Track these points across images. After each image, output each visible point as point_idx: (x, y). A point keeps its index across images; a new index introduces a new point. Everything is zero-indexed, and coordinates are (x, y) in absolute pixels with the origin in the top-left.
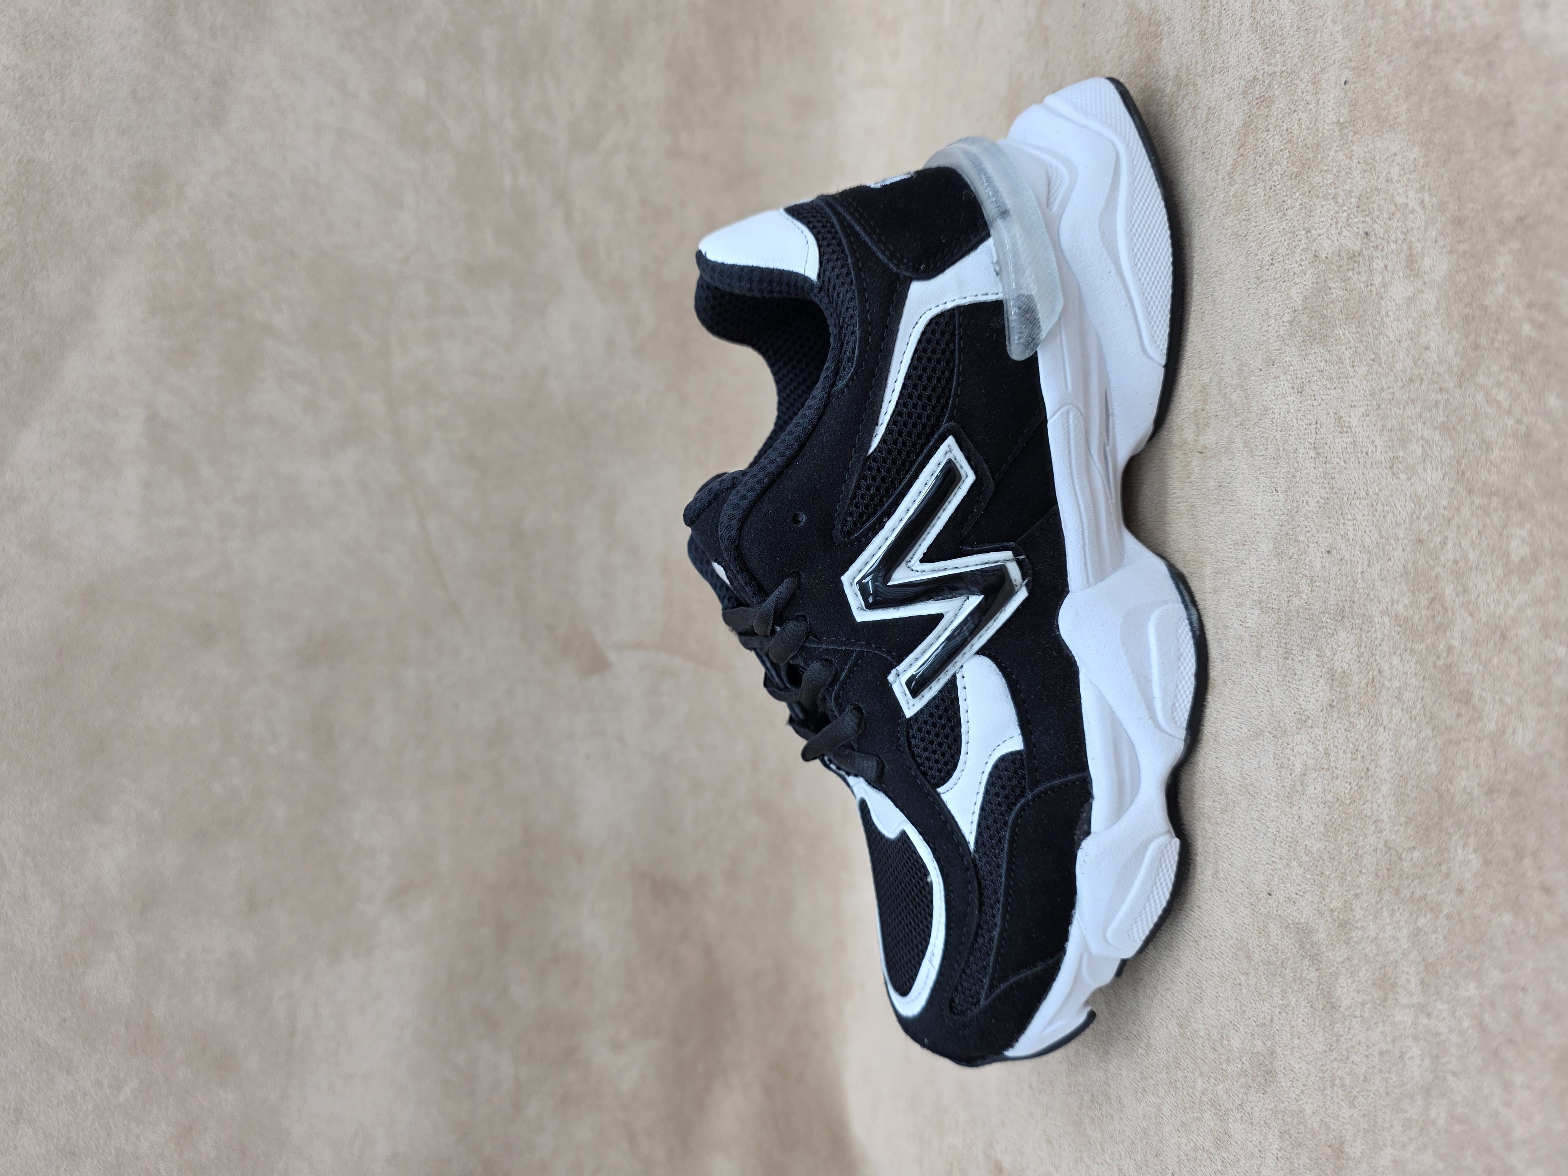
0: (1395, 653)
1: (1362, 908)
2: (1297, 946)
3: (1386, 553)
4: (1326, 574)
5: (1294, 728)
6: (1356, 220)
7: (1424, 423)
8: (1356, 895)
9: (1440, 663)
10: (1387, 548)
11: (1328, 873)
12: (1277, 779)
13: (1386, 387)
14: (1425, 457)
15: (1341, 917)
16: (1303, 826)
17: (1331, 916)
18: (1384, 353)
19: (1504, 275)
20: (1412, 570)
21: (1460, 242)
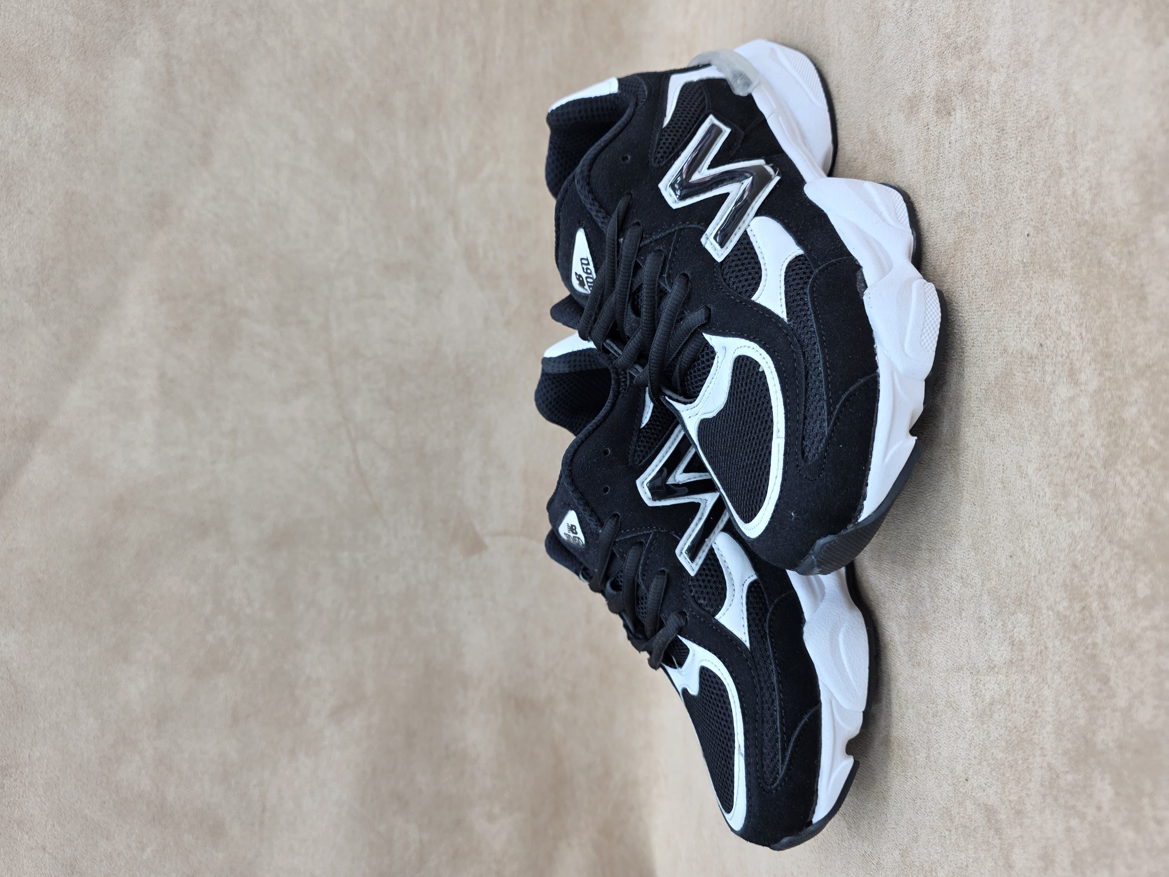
0: (1057, 638)
1: (1031, 804)
2: (985, 819)
3: (1051, 568)
4: (1009, 571)
5: (985, 671)
6: (1034, 333)
7: (1079, 486)
8: (1027, 795)
9: (1088, 651)
10: (1052, 564)
11: (1008, 775)
12: (973, 703)
13: (1053, 454)
14: (1079, 510)
15: (1017, 807)
16: (991, 739)
17: (1010, 805)
18: (1052, 431)
19: (1136, 401)
20: (1069, 584)
21: (1106, 370)
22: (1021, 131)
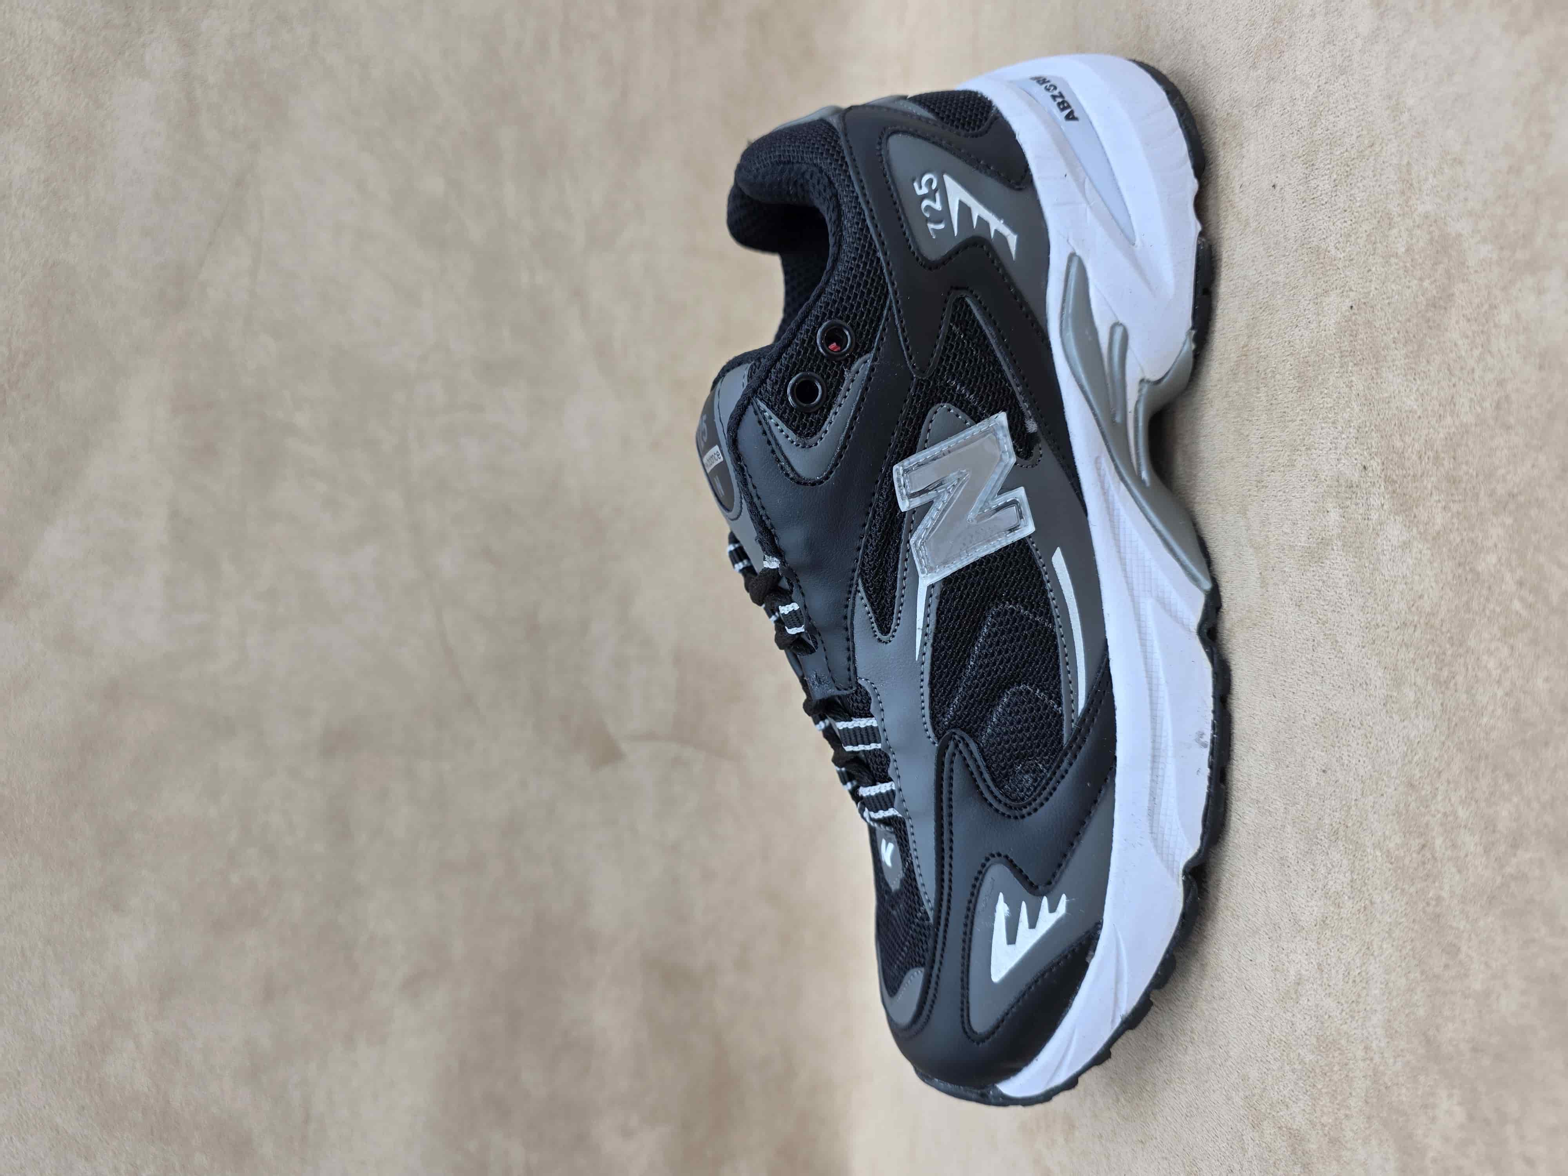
0: (1386, 889)
1: (1352, 1130)
2: (1289, 1149)
3: (1379, 787)
4: (1321, 792)
5: (1289, 935)
6: (1354, 451)
7: (1417, 670)
8: (1346, 1116)
9: (1430, 909)
10: (1380, 783)
11: (1319, 1087)
12: (1272, 981)
13: (1380, 625)
14: (1417, 703)
15: (1332, 1133)
16: (1296, 1034)
17: (1323, 1130)
18: (1380, 590)
19: (1496, 546)
20: (1404, 812)
21: (1454, 501)
22: (1337, 165)
